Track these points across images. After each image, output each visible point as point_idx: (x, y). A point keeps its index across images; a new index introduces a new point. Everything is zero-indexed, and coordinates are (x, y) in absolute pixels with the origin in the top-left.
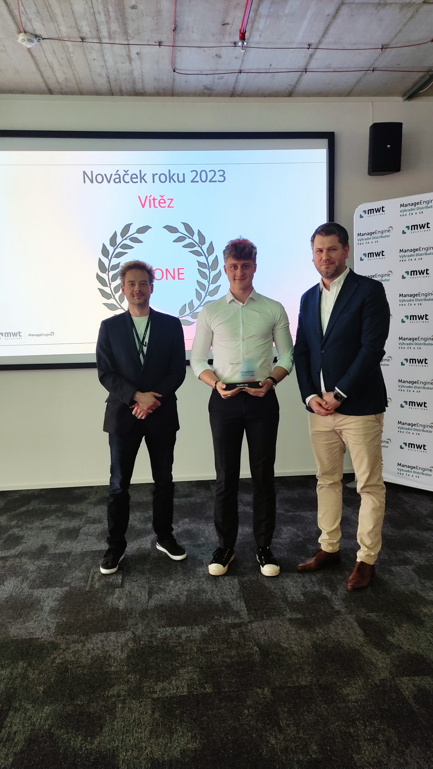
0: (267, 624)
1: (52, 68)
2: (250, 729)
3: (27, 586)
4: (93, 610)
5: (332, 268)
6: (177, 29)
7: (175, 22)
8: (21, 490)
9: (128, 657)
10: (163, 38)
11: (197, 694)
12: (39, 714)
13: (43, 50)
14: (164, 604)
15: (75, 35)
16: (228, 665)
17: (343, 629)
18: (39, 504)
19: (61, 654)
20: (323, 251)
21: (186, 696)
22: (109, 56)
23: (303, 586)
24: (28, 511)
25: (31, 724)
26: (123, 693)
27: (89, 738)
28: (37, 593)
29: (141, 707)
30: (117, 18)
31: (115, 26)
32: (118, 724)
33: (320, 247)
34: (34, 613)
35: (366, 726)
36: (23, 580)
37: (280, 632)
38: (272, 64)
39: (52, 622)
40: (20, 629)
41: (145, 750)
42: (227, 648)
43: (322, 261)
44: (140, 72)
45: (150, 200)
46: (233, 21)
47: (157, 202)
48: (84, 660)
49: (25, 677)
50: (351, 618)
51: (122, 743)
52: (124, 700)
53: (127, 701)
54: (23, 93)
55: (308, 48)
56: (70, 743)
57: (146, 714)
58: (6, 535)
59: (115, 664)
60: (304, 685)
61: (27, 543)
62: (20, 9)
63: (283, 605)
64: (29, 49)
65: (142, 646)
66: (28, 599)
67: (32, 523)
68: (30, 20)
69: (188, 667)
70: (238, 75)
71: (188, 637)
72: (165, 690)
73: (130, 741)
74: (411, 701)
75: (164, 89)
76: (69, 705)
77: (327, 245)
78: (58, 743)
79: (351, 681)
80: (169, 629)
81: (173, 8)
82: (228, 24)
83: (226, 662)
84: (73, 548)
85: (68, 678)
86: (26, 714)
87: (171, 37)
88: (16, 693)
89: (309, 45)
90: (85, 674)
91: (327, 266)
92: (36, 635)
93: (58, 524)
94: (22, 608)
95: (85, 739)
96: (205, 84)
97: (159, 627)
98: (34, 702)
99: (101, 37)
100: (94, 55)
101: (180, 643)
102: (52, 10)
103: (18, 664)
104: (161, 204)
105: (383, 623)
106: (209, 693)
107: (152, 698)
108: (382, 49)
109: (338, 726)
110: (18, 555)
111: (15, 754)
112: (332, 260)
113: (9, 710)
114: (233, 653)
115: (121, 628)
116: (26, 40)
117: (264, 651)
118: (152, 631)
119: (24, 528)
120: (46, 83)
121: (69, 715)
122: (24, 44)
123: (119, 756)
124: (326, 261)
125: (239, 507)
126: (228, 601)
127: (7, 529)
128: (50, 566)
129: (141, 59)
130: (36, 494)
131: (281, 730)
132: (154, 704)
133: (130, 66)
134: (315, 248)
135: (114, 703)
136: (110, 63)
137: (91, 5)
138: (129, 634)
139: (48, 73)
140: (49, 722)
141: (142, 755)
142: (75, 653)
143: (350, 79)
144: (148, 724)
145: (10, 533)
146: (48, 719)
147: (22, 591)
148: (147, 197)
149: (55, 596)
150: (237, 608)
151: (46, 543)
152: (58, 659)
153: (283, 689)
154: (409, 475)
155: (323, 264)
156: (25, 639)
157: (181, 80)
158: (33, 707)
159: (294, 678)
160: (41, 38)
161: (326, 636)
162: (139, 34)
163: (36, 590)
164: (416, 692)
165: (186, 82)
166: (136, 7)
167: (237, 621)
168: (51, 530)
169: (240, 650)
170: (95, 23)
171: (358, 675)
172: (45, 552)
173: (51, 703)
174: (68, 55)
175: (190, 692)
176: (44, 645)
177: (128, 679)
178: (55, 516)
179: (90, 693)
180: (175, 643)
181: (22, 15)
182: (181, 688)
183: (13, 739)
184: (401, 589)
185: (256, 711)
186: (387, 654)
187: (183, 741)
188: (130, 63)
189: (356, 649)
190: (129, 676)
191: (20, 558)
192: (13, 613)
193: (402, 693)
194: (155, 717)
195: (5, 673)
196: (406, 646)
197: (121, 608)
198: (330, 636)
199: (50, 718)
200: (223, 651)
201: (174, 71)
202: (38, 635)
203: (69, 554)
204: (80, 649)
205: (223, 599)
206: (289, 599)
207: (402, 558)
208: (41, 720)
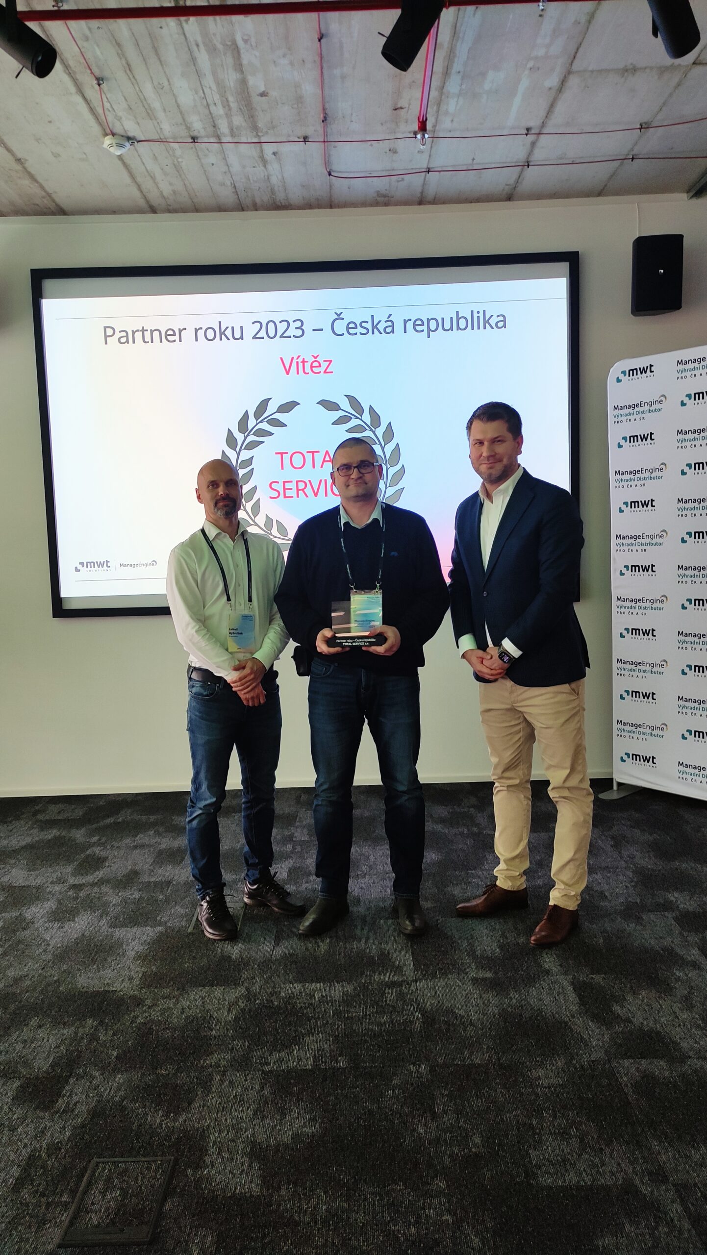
0: (439, 984)
1: (153, 178)
2: (392, 1114)
3: (106, 924)
4: (194, 958)
5: (499, 467)
6: (328, 119)
7: (324, 109)
8: (109, 795)
9: (237, 1019)
10: (310, 131)
11: (326, 1068)
12: (108, 1083)
13: (139, 156)
14: (296, 953)
15: (183, 133)
16: (375, 1034)
17: (548, 994)
18: (131, 814)
19: (145, 1011)
20: (483, 443)
21: (310, 1070)
22: (233, 159)
23: (503, 935)
24: (116, 824)
25: (97, 1094)
26: (223, 1063)
27: (172, 1115)
28: (119, 933)
29: (246, 1080)
30: (240, 109)
31: (238, 120)
32: (213, 1100)
33: (479, 437)
34: (112, 958)
35: (555, 1117)
36: (101, 916)
37: (456, 995)
38: (475, 158)
39: (137, 971)
40: (92, 979)
41: (245, 1132)
42: (376, 1013)
43: (482, 457)
44: (280, 177)
45: (297, 363)
46: (410, 104)
47: (307, 366)
48: (176, 1020)
49: (93, 1037)
50: (565, 981)
51: (215, 1122)
52: (225, 1072)
53: (228, 1073)
54: (114, 212)
55: (527, 134)
56: (147, 1119)
57: (251, 1089)
58: (83, 856)
59: (217, 1027)
60: (478, 1064)
61: (111, 866)
62: (105, 106)
63: (467, 960)
64: (119, 156)
65: (257, 1006)
66: (107, 940)
67: (120, 841)
68: (119, 119)
69: (318, 1034)
70: (426, 175)
71: (324, 997)
72: (282, 1061)
73: (226, 1120)
74: (629, 1090)
75: (317, 199)
76: (149, 1074)
77: (491, 435)
78: (131, 1118)
79: (546, 1061)
80: (298, 986)
81: (319, 92)
82: (401, 108)
83: (372, 1030)
84: (174, 875)
85: (151, 1042)
86: (91, 1082)
87: (321, 130)
88: (81, 1056)
89: (528, 129)
90: (175, 1038)
91: (489, 466)
92: (113, 987)
93: (156, 842)
94: (96, 953)
95: (166, 1115)
96: (378, 189)
97: (284, 983)
98: (103, 1069)
99: (220, 135)
100: (212, 159)
101: (311, 1004)
102: (149, 105)
103: (86, 1023)
104: (314, 369)
105: (612, 988)
106: (342, 1068)
107: (263, 1071)
108: (640, 129)
109: (515, 1116)
110: (96, 883)
111: (75, 1128)
112: (497, 456)
113: (70, 1076)
114: (384, 1019)
115: (232, 981)
116: (114, 145)
117: (429, 1019)
118: (274, 987)
119: (108, 847)
120: (145, 198)
121: (148, 1086)
122: (112, 149)
123: (209, 1138)
124: (488, 458)
125: (426, 824)
126: (388, 952)
127: (84, 847)
128: (140, 899)
129: (279, 160)
130: (129, 800)
131: (434, 1117)
132: (264, 1078)
133: (264, 169)
134: (472, 439)
135: (211, 1074)
136: (236, 167)
137: (203, 95)
138: (241, 990)
139: (147, 185)
140: (121, 1093)
141: (241, 1137)
142: (163, 1011)
143: (598, 173)
144: (254, 1102)
145: (88, 853)
146: (120, 1090)
147: (99, 931)
148: (293, 358)
149: (145, 937)
150: (400, 962)
151: (137, 868)
152: (140, 1018)
153: (448, 1068)
154: (695, 781)
155: (484, 462)
156: (98, 991)
157: (341, 188)
158: (102, 1074)
159: (466, 1053)
160: (136, 140)
161: (523, 1003)
162: (274, 127)
163: (118, 929)
164: (638, 1079)
165: (349, 188)
166: (265, 94)
167: (396, 978)
168: (147, 851)
169: (394, 1017)
170: (210, 116)
171: (558, 1055)
172: (135, 880)
173: (126, 1071)
174: (175, 161)
175: (316, 1066)
176: (123, 999)
177: (233, 1046)
178: (153, 832)
179: (179, 1061)
180: (305, 1003)
181: (107, 113)
182: (304, 1060)
183: (73, 1111)
184: (650, 943)
185: (403, 1092)
186: (607, 1029)
187: (297, 1124)
188: (265, 166)
189: (564, 1021)
190: (235, 1042)
191: (99, 886)
192: (84, 958)
193: (617, 1080)
194: (264, 1093)
195: (68, 1032)
196: (638, 1020)
197: (234, 956)
198: (529, 1003)
199: (123, 1089)
200: (370, 1017)
201: (330, 174)
202: (117, 986)
203: (169, 883)
204: (171, 1005)
205: (381, 949)
206: (478, 953)
207: (662, 902)
208: (110, 1090)
